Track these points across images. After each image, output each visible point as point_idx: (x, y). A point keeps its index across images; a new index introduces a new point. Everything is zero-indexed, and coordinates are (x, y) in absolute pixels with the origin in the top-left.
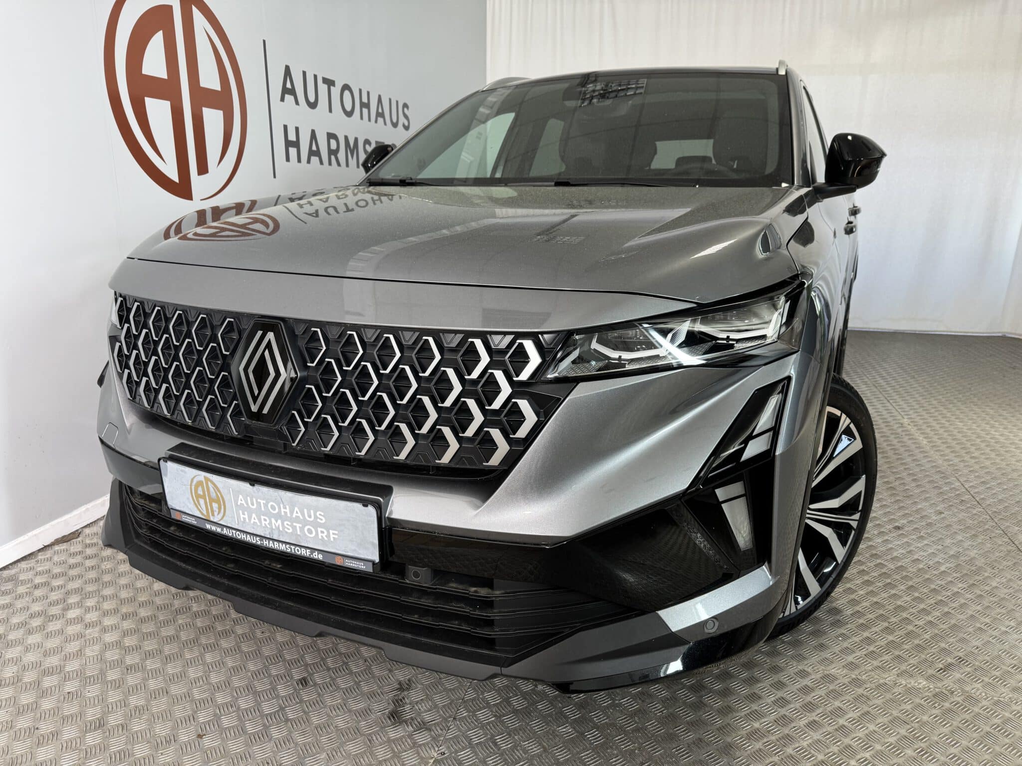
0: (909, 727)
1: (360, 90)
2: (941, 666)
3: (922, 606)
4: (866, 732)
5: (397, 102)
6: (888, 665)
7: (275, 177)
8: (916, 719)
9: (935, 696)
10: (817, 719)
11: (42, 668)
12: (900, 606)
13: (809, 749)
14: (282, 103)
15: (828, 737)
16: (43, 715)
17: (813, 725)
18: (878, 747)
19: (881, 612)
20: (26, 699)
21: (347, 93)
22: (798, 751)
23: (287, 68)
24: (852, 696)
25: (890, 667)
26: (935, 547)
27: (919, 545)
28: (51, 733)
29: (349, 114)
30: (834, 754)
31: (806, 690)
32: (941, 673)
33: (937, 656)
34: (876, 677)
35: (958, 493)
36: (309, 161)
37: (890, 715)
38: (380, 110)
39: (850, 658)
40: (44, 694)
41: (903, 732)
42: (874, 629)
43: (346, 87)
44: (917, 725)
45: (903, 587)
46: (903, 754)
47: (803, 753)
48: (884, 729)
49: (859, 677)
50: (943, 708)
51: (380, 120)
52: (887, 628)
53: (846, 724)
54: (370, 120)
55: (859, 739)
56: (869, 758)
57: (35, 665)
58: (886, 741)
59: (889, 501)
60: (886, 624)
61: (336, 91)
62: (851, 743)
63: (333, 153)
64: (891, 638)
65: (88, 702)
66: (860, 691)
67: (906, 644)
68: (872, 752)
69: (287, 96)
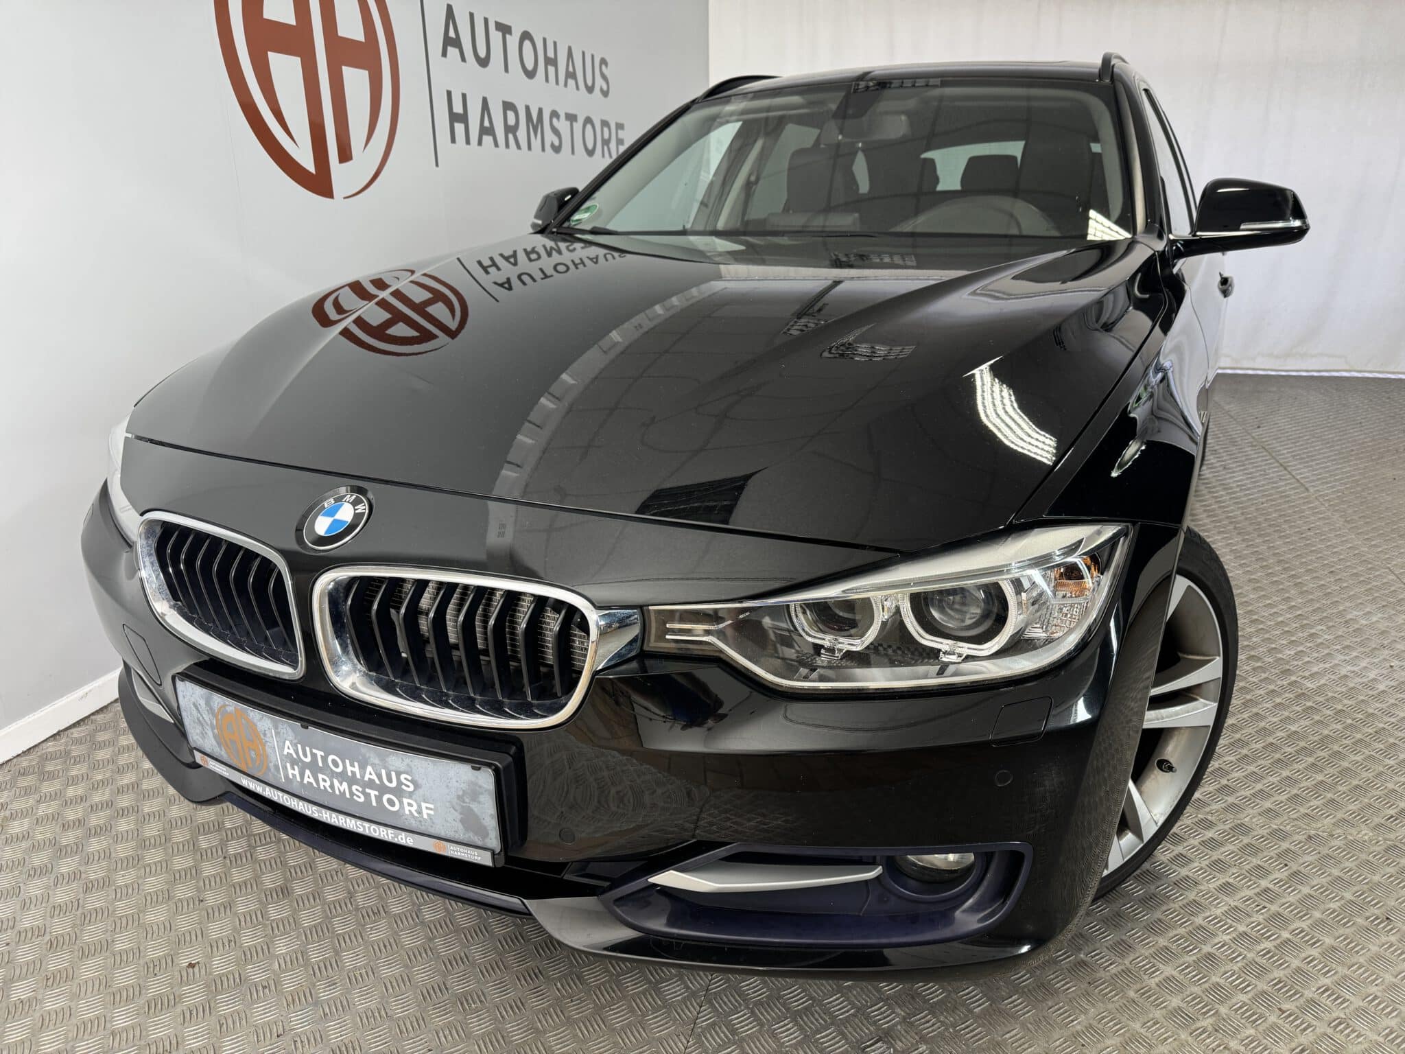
0: (1355, 889)
1: (545, 40)
2: (1392, 812)
3: (1359, 736)
4: (1299, 896)
5: (593, 56)
6: (1319, 811)
7: (437, 165)
8: (1364, 879)
9: (1387, 850)
10: (1231, 880)
11: (195, 824)
12: (1328, 736)
13: (1224, 918)
14: (443, 58)
15: (1248, 902)
16: (207, 882)
17: (1226, 888)
18: (1317, 915)
19: (1303, 744)
20: (181, 862)
21: (527, 44)
22: (1211, 921)
23: (449, 8)
24: (1275, 852)
25: (1322, 815)
26: (1368, 660)
27: (1347, 658)
28: (222, 904)
29: (530, 74)
30: (1258, 925)
31: (1211, 844)
32: (1392, 822)
33: (1385, 800)
34: (1305, 827)
35: (1393, 588)
36: (480, 143)
37: (1328, 875)
38: (571, 69)
39: (1268, 804)
40: (204, 855)
41: (1348, 896)
42: (1296, 766)
43: (526, 36)
44: (1366, 887)
45: (1329, 712)
46: (1351, 923)
47: (1218, 923)
48: (1322, 893)
49: (1281, 827)
50: (1400, 865)
51: (571, 82)
52: (1313, 765)
53: (1271, 886)
54: (557, 83)
55: (1290, 906)
56: (1306, 928)
57: (184, 821)
58: (1327, 906)
59: (1300, 601)
60: (1311, 760)
61: (512, 41)
62: (1280, 910)
63: (511, 130)
64: (1320, 777)
65: (263, 865)
66: (1285, 845)
67: (1341, 784)
68: (1309, 922)
69: (450, 49)
